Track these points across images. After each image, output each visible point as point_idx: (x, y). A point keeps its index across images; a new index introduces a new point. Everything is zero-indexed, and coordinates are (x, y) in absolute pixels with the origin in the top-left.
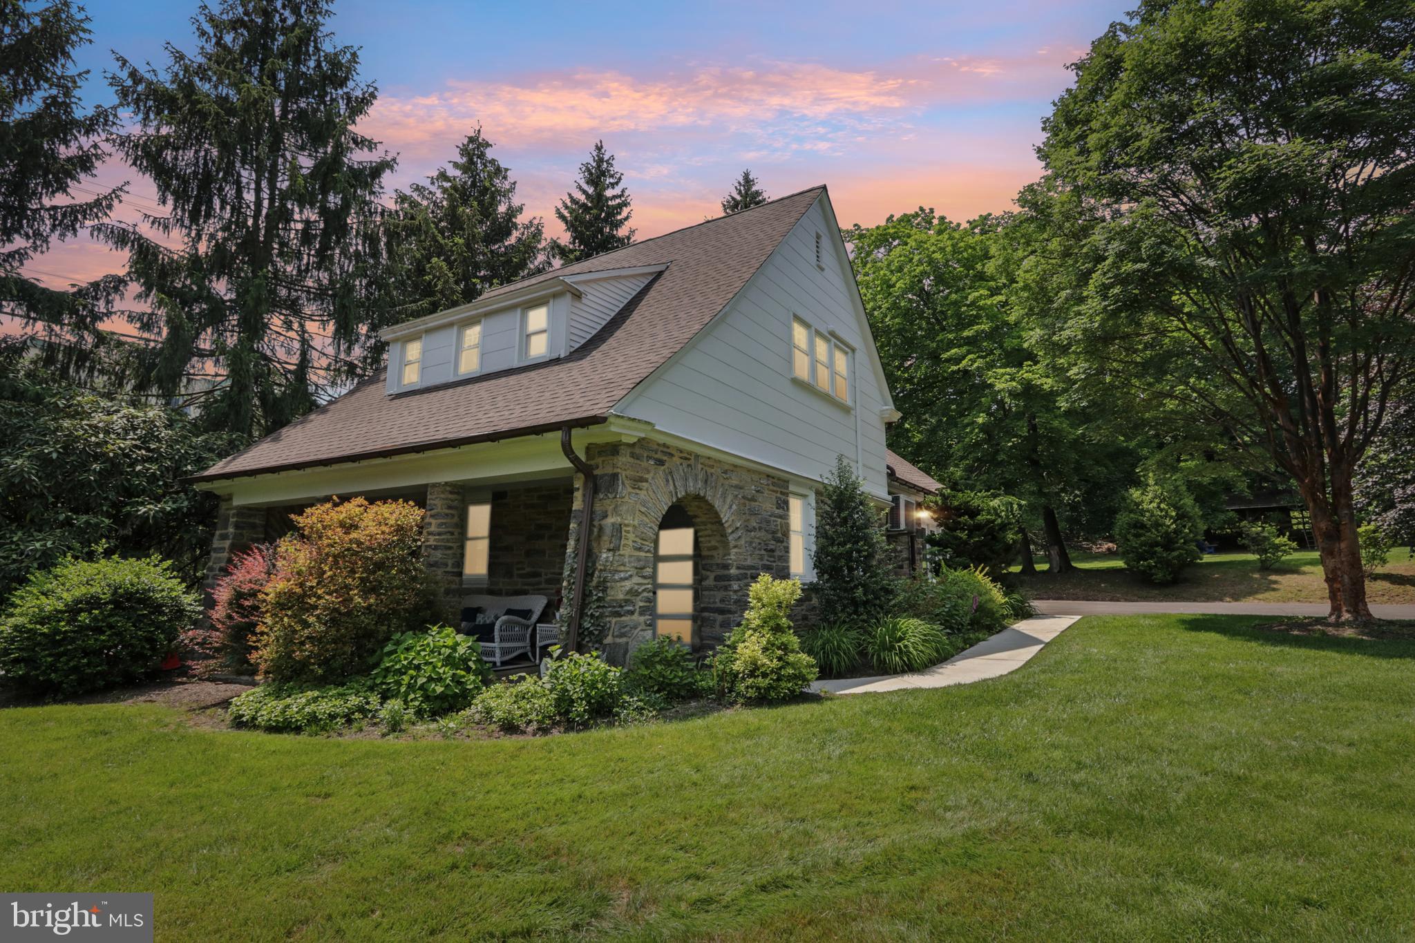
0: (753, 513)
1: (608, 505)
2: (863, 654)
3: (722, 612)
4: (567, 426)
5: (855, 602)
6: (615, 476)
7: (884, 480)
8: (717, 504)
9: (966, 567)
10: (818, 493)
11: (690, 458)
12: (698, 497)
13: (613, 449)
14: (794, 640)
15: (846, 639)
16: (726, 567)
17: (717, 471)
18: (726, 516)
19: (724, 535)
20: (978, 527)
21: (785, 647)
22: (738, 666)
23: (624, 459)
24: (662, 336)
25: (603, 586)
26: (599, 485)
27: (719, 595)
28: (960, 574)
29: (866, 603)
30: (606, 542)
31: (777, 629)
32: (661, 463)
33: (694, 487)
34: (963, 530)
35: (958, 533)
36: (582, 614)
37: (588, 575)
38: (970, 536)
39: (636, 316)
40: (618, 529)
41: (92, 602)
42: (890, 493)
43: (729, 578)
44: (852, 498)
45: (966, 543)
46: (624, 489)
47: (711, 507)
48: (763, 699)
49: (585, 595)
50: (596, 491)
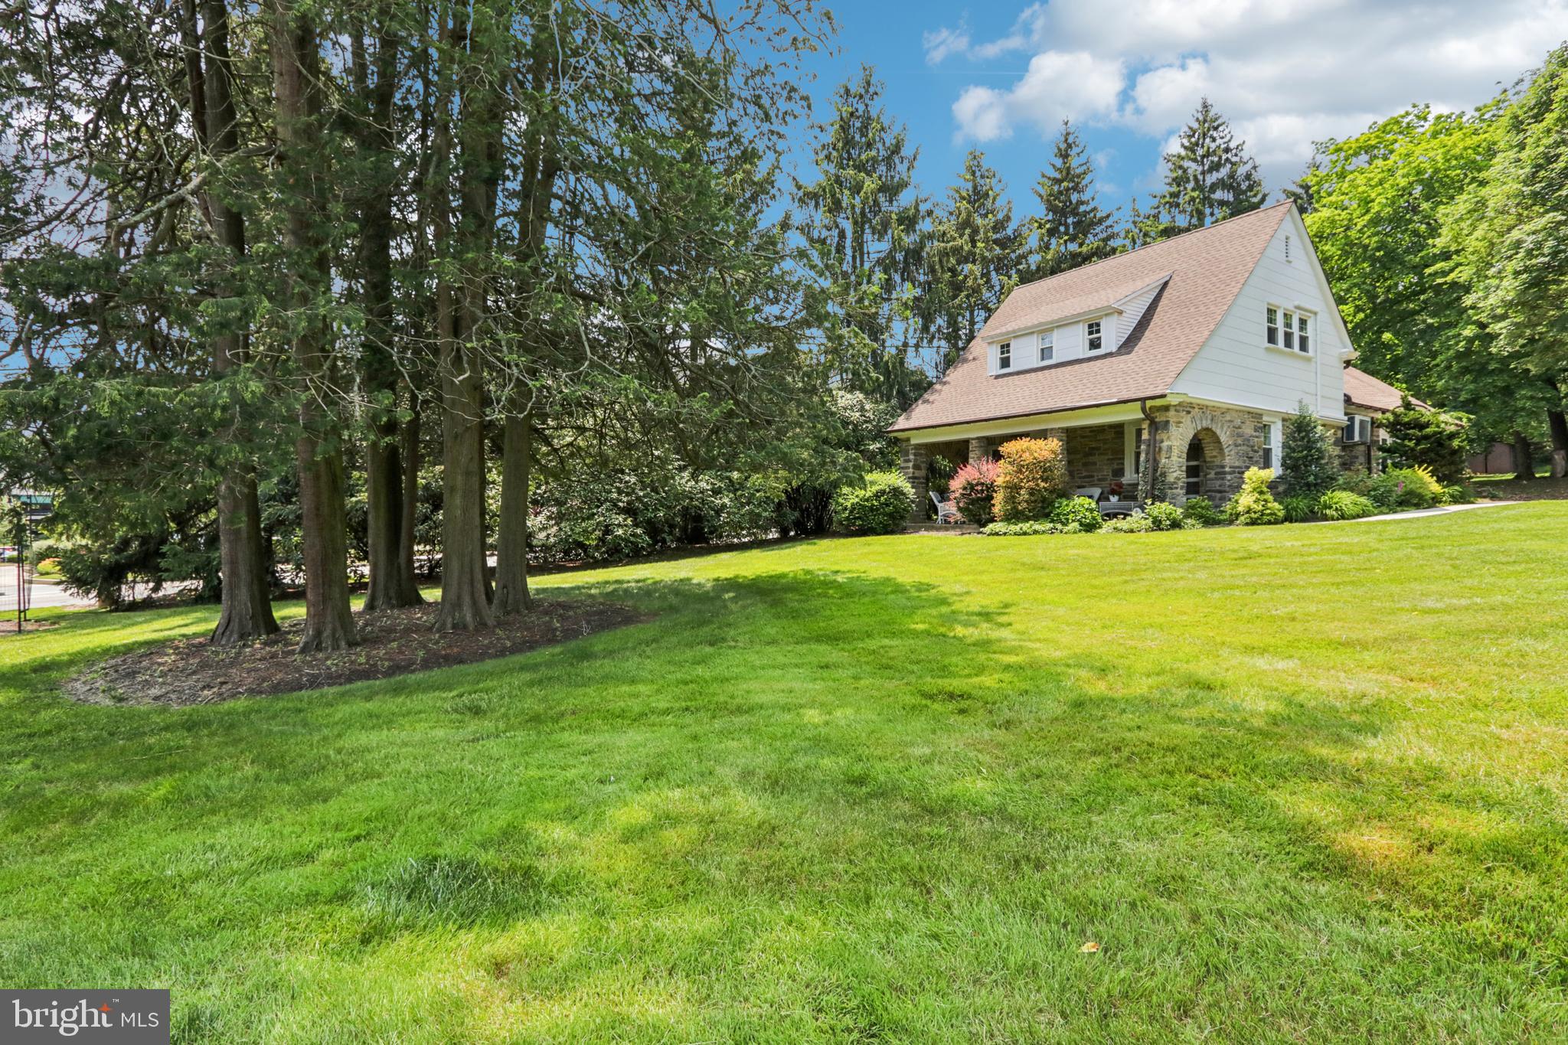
0: (1239, 435)
1: (1164, 436)
2: (1312, 511)
3: (1220, 492)
4: (1143, 400)
5: (1308, 485)
6: (1167, 422)
7: (1341, 405)
8: (1218, 432)
9: (1411, 467)
10: (1284, 420)
11: (1203, 408)
12: (1207, 429)
13: (1166, 408)
14: (1270, 498)
15: (1302, 504)
16: (1223, 467)
17: (1217, 413)
18: (1223, 438)
19: (1221, 449)
20: (1426, 437)
21: (1266, 501)
22: (1240, 509)
23: (1172, 413)
24: (1183, 339)
25: (1164, 475)
26: (1156, 426)
27: (1219, 482)
28: (1406, 472)
29: (1316, 485)
30: (1163, 454)
31: (1261, 493)
32: (1189, 412)
33: (1206, 424)
34: (1410, 440)
35: (1407, 442)
36: (1153, 488)
37: (1155, 470)
38: (1417, 444)
39: (1156, 320)
40: (1170, 448)
41: (883, 492)
42: (1346, 414)
43: (1225, 473)
44: (1308, 425)
45: (1412, 450)
46: (1173, 428)
47: (1214, 434)
48: (1253, 523)
49: (1155, 479)
50: (1157, 429)
